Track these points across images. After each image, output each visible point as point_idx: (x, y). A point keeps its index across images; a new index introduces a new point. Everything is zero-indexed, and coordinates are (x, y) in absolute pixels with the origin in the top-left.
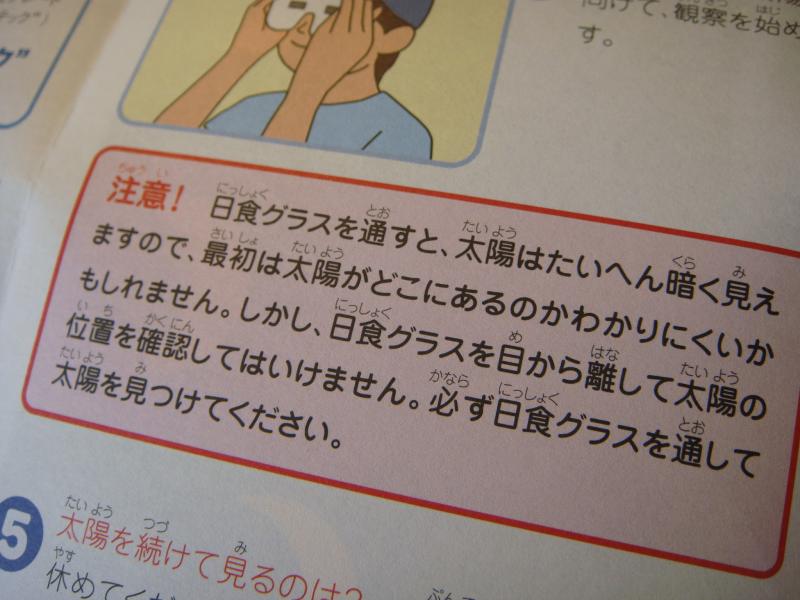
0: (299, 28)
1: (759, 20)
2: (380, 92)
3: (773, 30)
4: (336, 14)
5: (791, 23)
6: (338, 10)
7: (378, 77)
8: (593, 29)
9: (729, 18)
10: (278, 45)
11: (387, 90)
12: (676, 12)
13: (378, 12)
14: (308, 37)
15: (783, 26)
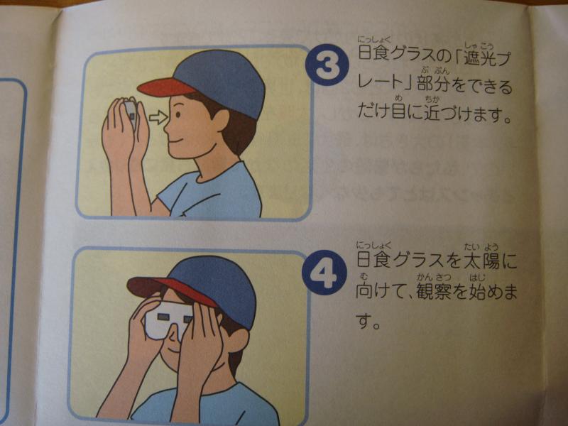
0: (169, 336)
1: (472, 288)
2: (237, 383)
3: (481, 296)
4: (192, 321)
5: (492, 287)
6: (193, 318)
7: (233, 372)
8: (366, 316)
9: (452, 290)
10: (160, 352)
11: (241, 381)
12: (418, 292)
13: (220, 317)
14: (178, 345)
15: (487, 289)
